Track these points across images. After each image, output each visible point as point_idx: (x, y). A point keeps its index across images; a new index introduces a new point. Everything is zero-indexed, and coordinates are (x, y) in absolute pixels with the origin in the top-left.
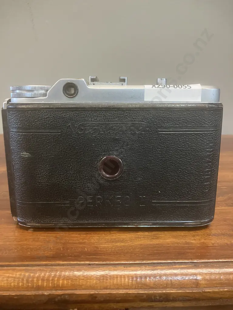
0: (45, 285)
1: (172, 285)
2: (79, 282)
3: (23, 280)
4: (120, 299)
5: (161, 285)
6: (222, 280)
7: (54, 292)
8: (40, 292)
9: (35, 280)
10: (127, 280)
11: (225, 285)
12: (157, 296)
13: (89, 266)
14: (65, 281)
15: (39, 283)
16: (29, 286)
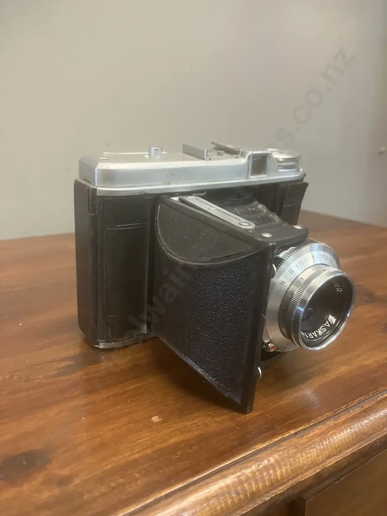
9: (246, 485)
13: (297, 436)
14: (283, 469)
15: (252, 487)
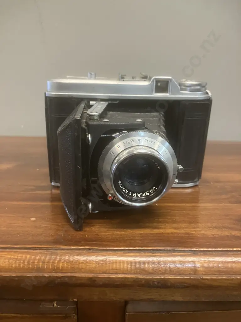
0: (45, 267)
1: (171, 272)
2: (79, 266)
3: (24, 261)
4: (118, 283)
5: (160, 271)
6: (220, 268)
7: (54, 274)
8: (41, 274)
9: (36, 262)
10: (125, 265)
11: (224, 274)
12: (155, 282)
14: (65, 264)
15: (40, 265)
16: (30, 267)
